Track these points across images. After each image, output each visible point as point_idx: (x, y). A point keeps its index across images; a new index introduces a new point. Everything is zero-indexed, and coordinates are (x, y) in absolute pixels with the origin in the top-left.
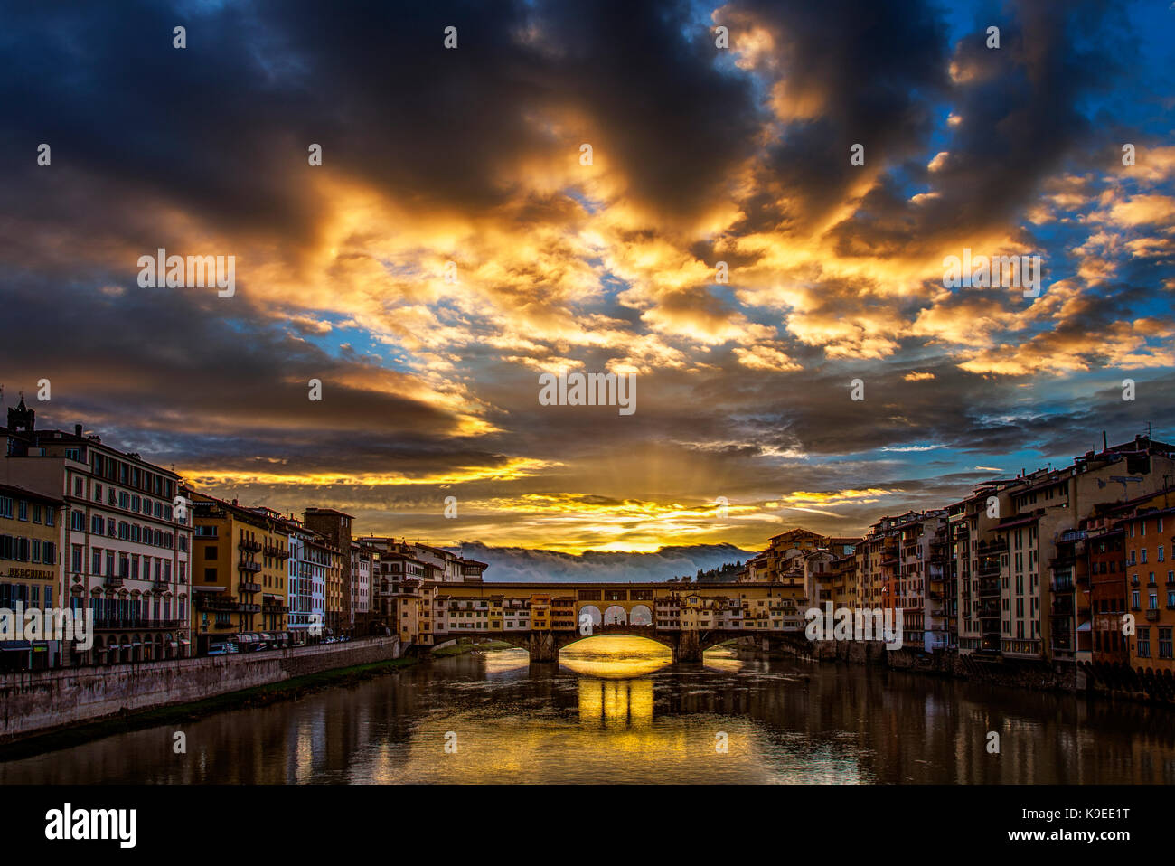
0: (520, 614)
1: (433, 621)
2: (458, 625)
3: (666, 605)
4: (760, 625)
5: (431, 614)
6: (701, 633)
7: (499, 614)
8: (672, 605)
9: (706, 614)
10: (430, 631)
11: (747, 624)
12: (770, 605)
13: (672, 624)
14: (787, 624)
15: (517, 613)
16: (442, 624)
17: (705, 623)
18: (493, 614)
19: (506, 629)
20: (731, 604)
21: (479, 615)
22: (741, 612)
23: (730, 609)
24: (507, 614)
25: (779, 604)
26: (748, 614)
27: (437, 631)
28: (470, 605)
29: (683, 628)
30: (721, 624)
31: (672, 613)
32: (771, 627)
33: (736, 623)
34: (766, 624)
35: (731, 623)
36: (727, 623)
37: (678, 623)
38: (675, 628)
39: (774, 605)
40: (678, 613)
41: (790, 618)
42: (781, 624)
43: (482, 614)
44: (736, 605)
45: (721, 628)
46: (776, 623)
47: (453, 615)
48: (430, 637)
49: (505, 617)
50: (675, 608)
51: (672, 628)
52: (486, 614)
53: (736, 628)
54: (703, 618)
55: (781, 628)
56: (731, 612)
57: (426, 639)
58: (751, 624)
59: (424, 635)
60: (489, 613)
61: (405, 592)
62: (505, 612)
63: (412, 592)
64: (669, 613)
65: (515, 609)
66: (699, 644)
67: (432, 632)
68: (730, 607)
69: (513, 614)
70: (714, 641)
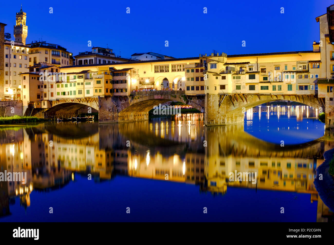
1: (49, 91)
2: (60, 94)
3: (193, 71)
4: (274, 88)
5: (47, 87)
6: (221, 96)
7: (82, 84)
9: (224, 78)
10: (47, 99)
11: (262, 88)
12: (286, 68)
13: (197, 88)
14: (301, 88)
17: (223, 87)
19: (87, 95)
20: (250, 69)
21: (71, 85)
22: (257, 76)
23: (247, 73)
24: (86, 84)
25: (294, 68)
26: (265, 78)
27: (50, 98)
28: (68, 79)
29: (206, 92)
30: (238, 87)
31: (197, 79)
32: (285, 91)
33: (252, 87)
34: (280, 88)
35: (248, 87)
36: (244, 87)
37: (202, 88)
38: (199, 92)
39: (290, 68)
40: (202, 79)
41: (304, 82)
42: (294, 88)
44: (254, 70)
45: (238, 91)
46: (290, 87)
47: (58, 86)
48: (46, 103)
49: (86, 86)
50: (199, 74)
52: (75, 85)
53: (252, 92)
54: (223, 82)
55: (295, 91)
56: (247, 76)
57: (44, 104)
58: (267, 88)
59: (43, 101)
60: (76, 84)
61: (30, 71)
62: (85, 82)
63: (33, 71)
64: (195, 79)
65: (90, 80)
66: (219, 107)
67: (48, 99)
68: (248, 71)
69: (90, 83)
70: (235, 105)
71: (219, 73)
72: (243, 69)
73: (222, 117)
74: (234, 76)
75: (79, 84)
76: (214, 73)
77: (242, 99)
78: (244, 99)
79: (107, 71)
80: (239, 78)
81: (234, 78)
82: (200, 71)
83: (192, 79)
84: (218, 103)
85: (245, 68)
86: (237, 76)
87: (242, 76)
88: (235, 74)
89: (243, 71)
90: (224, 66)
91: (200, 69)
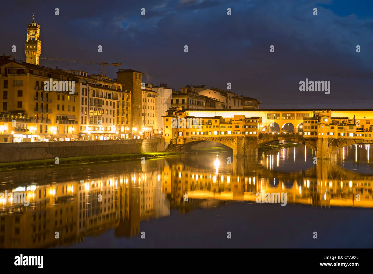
0: (228, 127)
1: (184, 131)
3: (309, 122)
4: (366, 135)
6: (330, 140)
7: (217, 127)
8: (313, 122)
9: (332, 128)
15: (227, 126)
16: (188, 132)
18: (214, 126)
20: (349, 122)
21: (207, 127)
22: (355, 127)
23: (348, 125)
24: (221, 127)
27: (185, 136)
28: (203, 121)
29: (319, 136)
31: (312, 128)
34: (370, 135)
37: (316, 134)
38: (314, 136)
40: (316, 128)
43: (209, 126)
44: (352, 123)
45: (339, 137)
48: (182, 140)
49: (220, 129)
50: (314, 124)
51: (312, 136)
52: (210, 127)
57: (180, 141)
59: (178, 139)
60: (212, 126)
61: (168, 114)
62: (220, 126)
63: (172, 114)
64: (311, 127)
65: (225, 124)
66: (328, 147)
67: (183, 137)
68: (348, 124)
69: (225, 127)
70: (338, 145)
71: (329, 125)
72: (345, 122)
73: (330, 154)
74: (339, 127)
75: (215, 127)
76: (325, 124)
77: (344, 142)
78: (345, 142)
79: (242, 119)
80: (343, 128)
81: (339, 128)
82: (314, 122)
83: (309, 127)
84: (327, 144)
85: (346, 122)
86: (341, 127)
87: (344, 127)
88: (339, 125)
89: (345, 123)
90: (331, 119)
91: (314, 121)
